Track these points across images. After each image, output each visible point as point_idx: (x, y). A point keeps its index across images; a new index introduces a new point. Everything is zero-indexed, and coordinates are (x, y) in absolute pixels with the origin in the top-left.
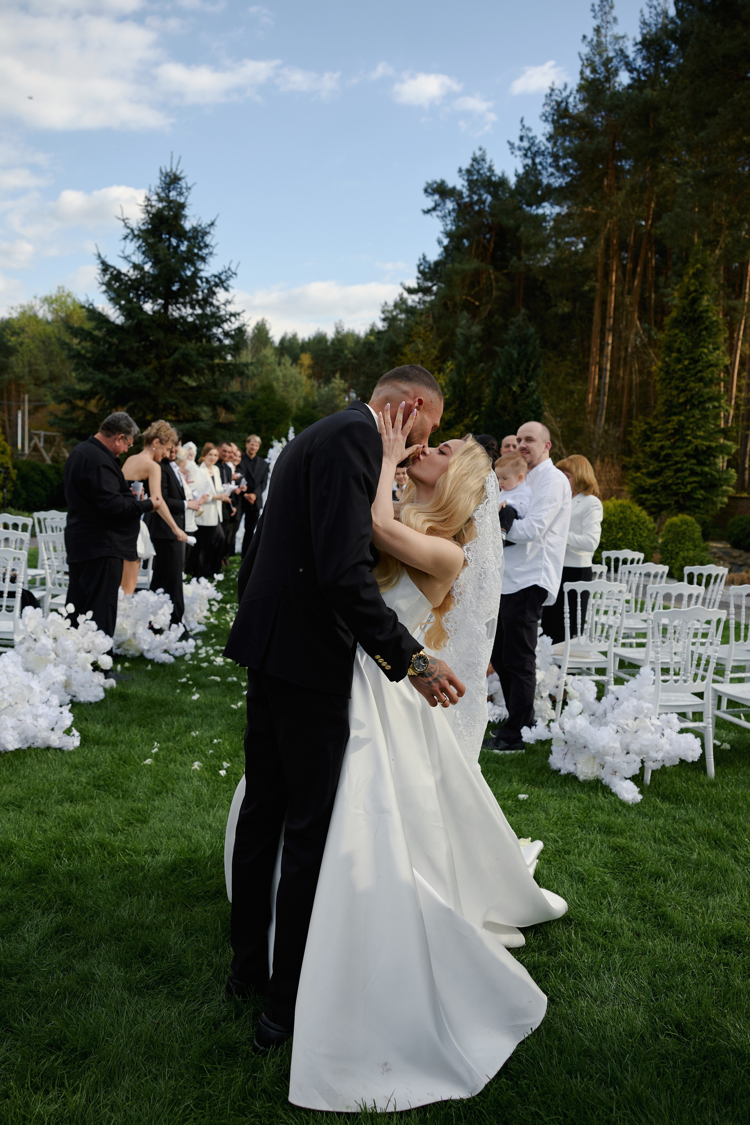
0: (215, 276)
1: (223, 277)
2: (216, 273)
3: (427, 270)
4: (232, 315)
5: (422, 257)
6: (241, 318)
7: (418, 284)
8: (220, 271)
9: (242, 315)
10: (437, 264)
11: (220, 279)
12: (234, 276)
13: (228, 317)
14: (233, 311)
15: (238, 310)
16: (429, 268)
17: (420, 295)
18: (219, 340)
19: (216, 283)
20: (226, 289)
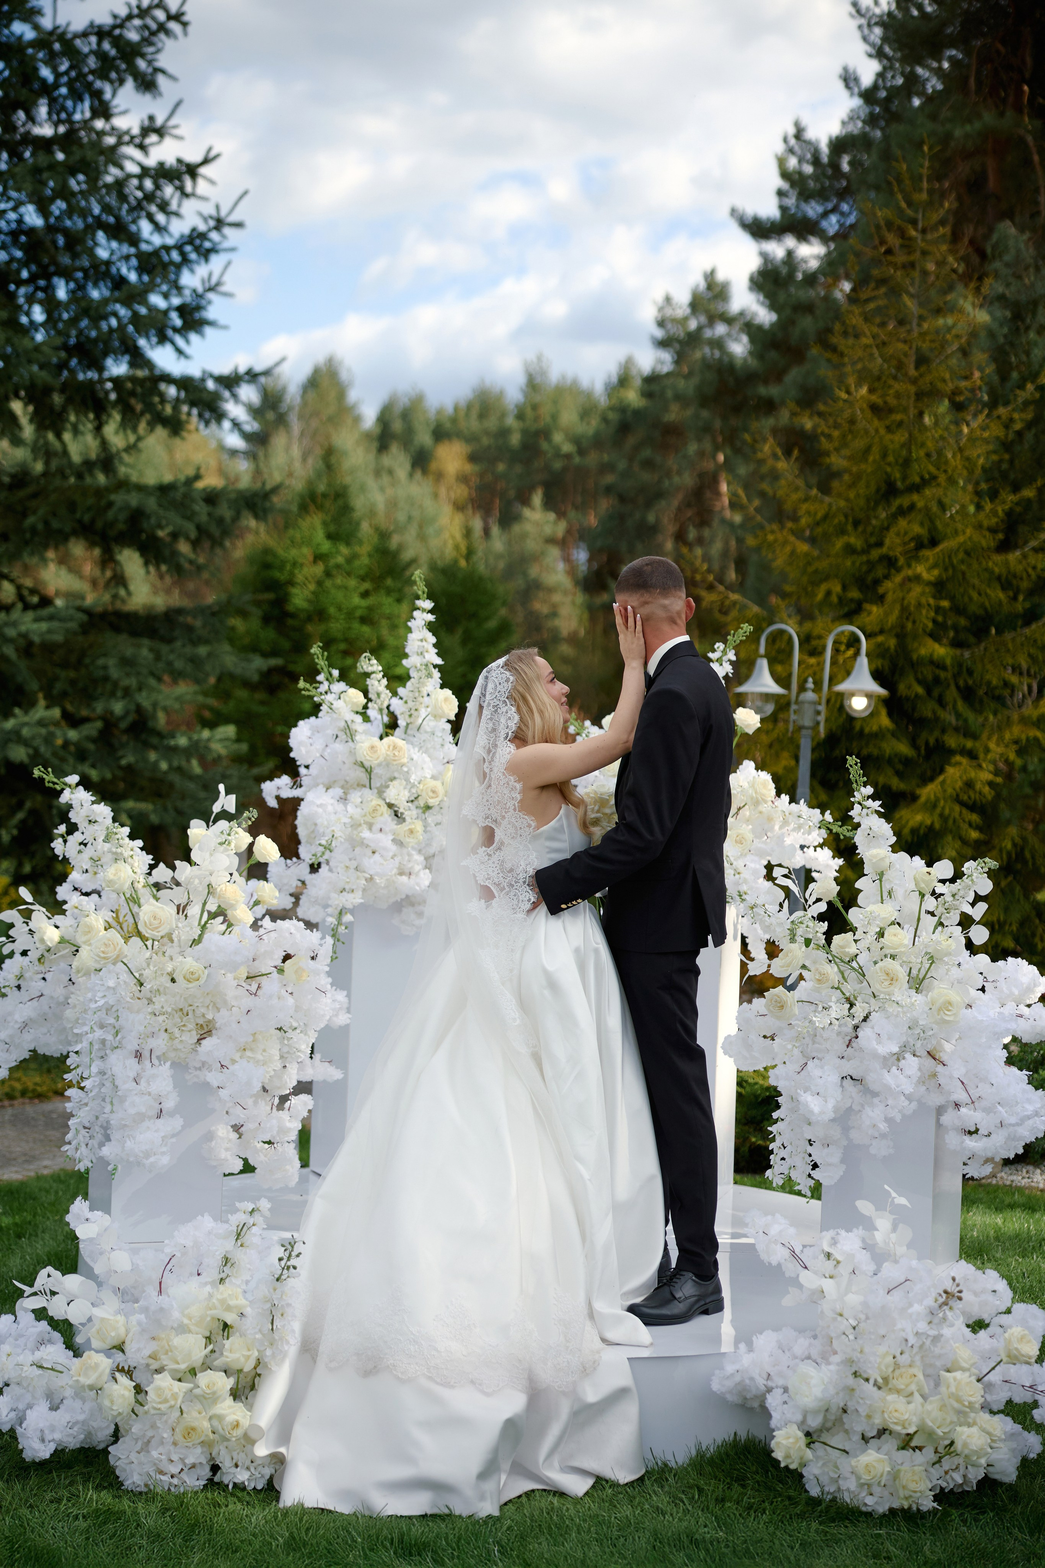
0: (101, 33)
1: (133, 36)
2: (105, 20)
3: (808, 169)
4: (163, 173)
5: (791, 131)
6: (202, 187)
7: (783, 209)
8: (123, 12)
9: (203, 170)
10: (839, 145)
11: (119, 42)
12: (173, 26)
13: (148, 184)
14: (170, 160)
15: (193, 157)
16: (816, 161)
17: (790, 241)
18: (120, 282)
19: (101, 55)
20: (147, 84)
